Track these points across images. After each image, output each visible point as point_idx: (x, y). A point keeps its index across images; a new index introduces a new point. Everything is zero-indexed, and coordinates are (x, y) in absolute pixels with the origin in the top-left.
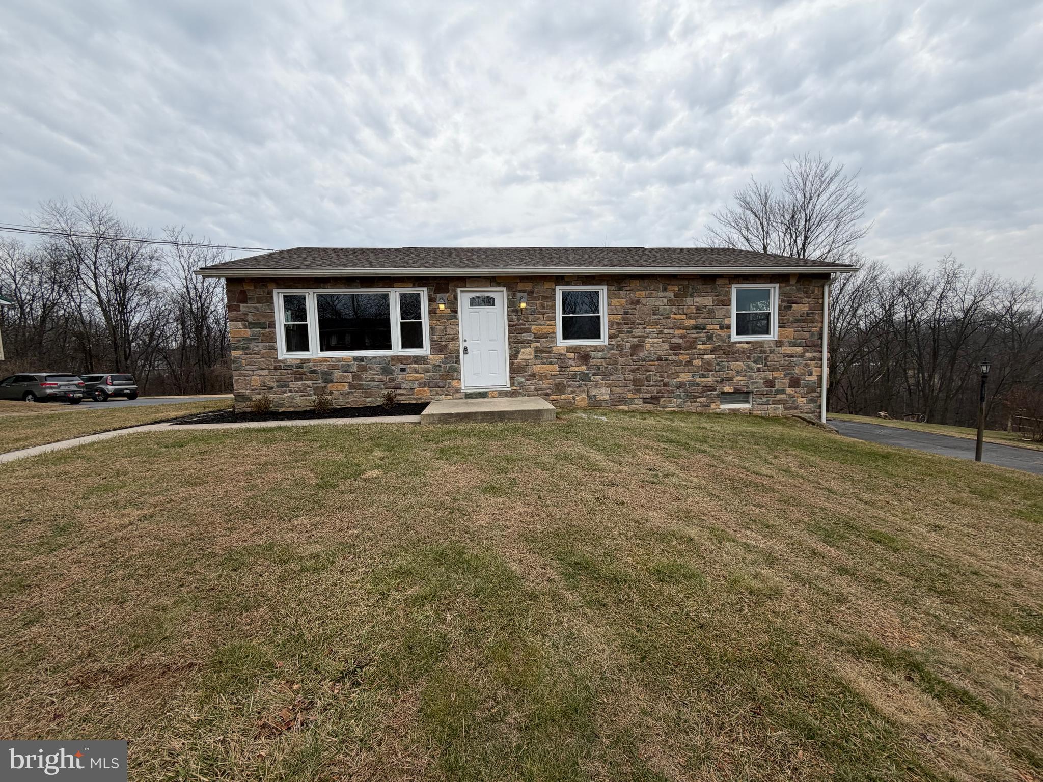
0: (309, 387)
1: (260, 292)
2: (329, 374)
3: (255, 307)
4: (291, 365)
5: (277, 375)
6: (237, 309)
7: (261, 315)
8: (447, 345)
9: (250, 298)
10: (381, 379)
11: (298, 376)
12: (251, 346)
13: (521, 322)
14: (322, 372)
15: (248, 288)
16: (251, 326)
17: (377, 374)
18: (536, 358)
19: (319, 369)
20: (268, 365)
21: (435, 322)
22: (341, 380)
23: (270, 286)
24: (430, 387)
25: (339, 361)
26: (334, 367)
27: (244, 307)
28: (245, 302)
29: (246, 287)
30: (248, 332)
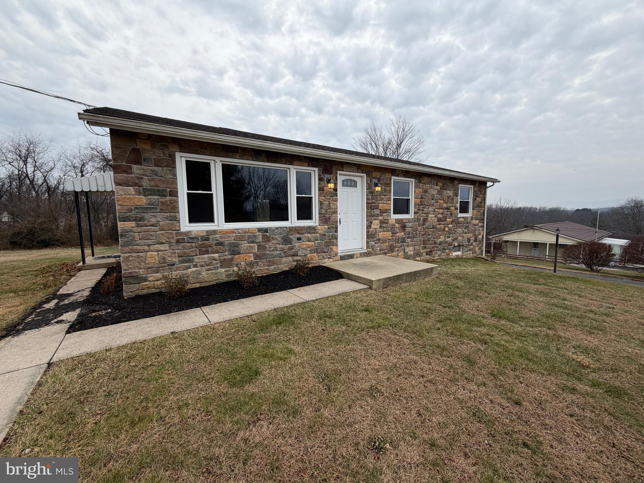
0: (215, 260)
1: (159, 153)
2: (236, 245)
3: (151, 170)
4: (196, 238)
5: (179, 249)
6: (128, 170)
7: (161, 180)
8: (330, 217)
9: (145, 159)
10: (282, 248)
11: (204, 249)
12: (146, 216)
13: (374, 201)
14: (229, 244)
15: (144, 146)
16: (146, 192)
17: (278, 244)
18: (381, 227)
19: (226, 241)
20: (169, 238)
21: (323, 198)
22: (247, 251)
23: (173, 148)
24: (317, 253)
25: (245, 232)
26: (241, 238)
27: (138, 169)
28: (138, 163)
29: (141, 146)
30: (143, 200)
